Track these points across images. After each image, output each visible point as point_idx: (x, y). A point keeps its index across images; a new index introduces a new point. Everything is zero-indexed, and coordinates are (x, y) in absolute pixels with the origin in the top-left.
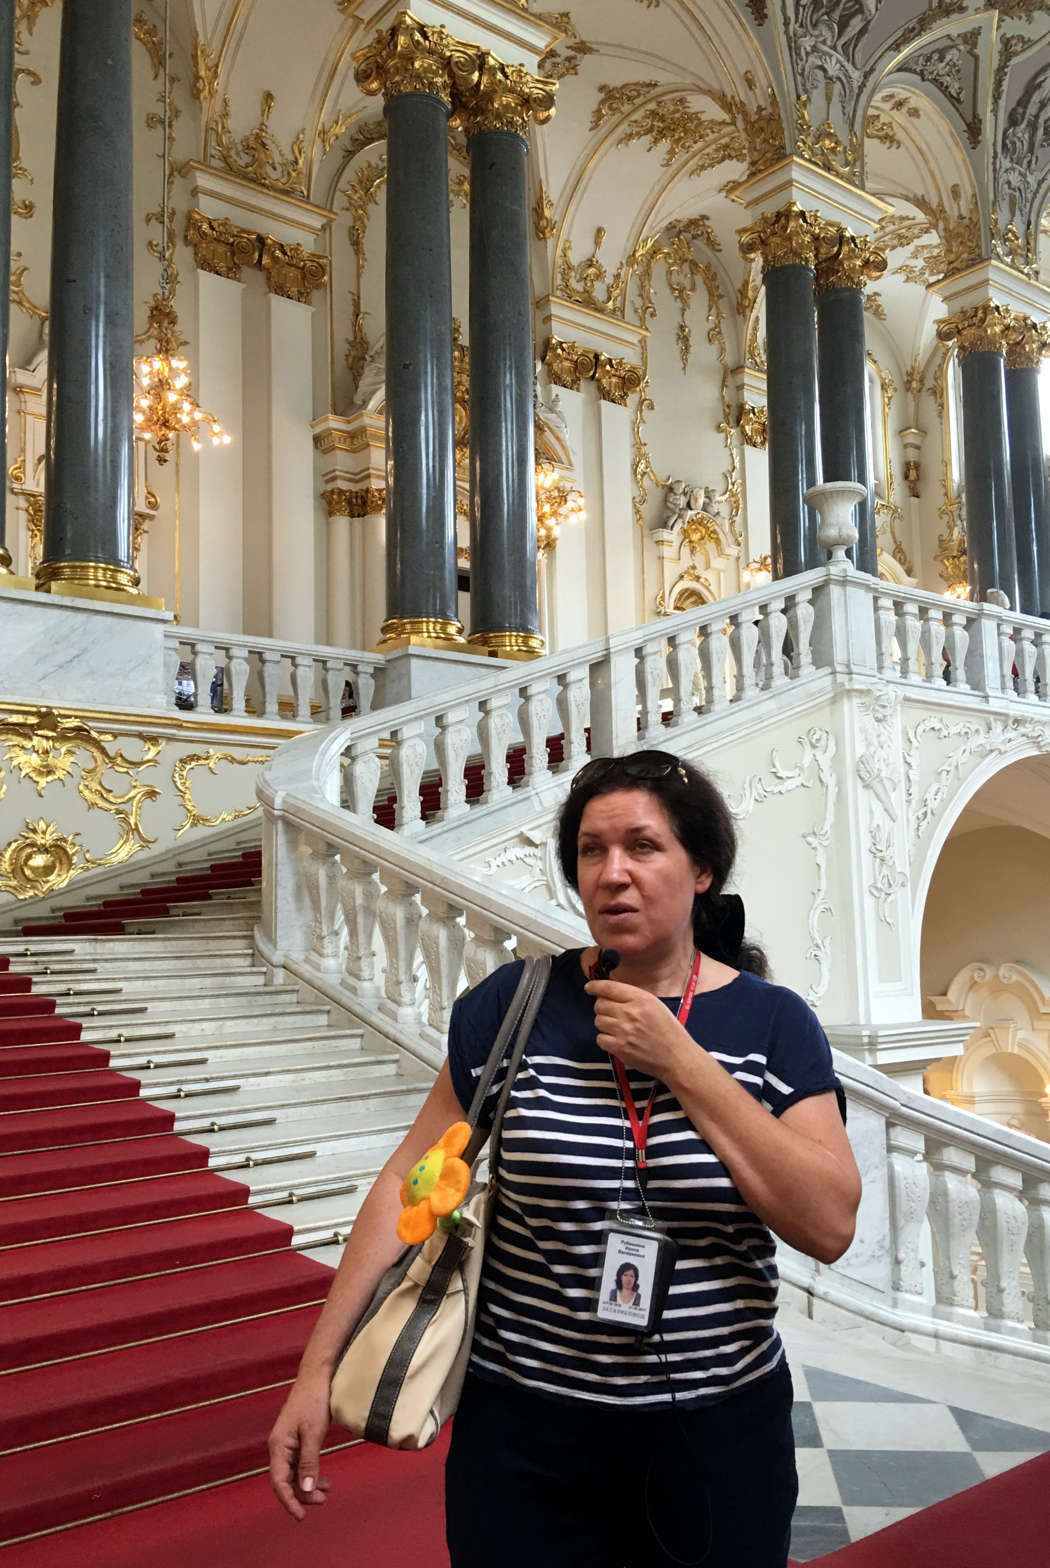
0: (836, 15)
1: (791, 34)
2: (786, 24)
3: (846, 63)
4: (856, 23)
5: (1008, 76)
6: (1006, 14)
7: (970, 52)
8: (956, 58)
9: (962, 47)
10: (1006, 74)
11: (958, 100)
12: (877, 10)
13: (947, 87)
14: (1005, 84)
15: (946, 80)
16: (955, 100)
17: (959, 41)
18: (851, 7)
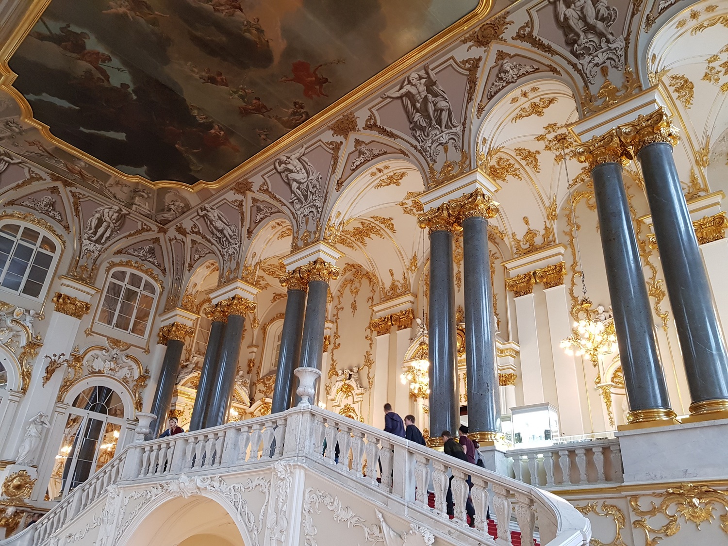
0: (434, 123)
1: (420, 148)
2: (416, 148)
3: (451, 131)
4: (445, 115)
5: (541, 39)
6: (498, 36)
7: (511, 57)
8: (511, 65)
9: (505, 61)
10: (540, 40)
11: (537, 69)
12: (448, 102)
13: (527, 72)
14: (546, 42)
15: (521, 72)
16: (536, 70)
17: (500, 62)
18: (437, 115)
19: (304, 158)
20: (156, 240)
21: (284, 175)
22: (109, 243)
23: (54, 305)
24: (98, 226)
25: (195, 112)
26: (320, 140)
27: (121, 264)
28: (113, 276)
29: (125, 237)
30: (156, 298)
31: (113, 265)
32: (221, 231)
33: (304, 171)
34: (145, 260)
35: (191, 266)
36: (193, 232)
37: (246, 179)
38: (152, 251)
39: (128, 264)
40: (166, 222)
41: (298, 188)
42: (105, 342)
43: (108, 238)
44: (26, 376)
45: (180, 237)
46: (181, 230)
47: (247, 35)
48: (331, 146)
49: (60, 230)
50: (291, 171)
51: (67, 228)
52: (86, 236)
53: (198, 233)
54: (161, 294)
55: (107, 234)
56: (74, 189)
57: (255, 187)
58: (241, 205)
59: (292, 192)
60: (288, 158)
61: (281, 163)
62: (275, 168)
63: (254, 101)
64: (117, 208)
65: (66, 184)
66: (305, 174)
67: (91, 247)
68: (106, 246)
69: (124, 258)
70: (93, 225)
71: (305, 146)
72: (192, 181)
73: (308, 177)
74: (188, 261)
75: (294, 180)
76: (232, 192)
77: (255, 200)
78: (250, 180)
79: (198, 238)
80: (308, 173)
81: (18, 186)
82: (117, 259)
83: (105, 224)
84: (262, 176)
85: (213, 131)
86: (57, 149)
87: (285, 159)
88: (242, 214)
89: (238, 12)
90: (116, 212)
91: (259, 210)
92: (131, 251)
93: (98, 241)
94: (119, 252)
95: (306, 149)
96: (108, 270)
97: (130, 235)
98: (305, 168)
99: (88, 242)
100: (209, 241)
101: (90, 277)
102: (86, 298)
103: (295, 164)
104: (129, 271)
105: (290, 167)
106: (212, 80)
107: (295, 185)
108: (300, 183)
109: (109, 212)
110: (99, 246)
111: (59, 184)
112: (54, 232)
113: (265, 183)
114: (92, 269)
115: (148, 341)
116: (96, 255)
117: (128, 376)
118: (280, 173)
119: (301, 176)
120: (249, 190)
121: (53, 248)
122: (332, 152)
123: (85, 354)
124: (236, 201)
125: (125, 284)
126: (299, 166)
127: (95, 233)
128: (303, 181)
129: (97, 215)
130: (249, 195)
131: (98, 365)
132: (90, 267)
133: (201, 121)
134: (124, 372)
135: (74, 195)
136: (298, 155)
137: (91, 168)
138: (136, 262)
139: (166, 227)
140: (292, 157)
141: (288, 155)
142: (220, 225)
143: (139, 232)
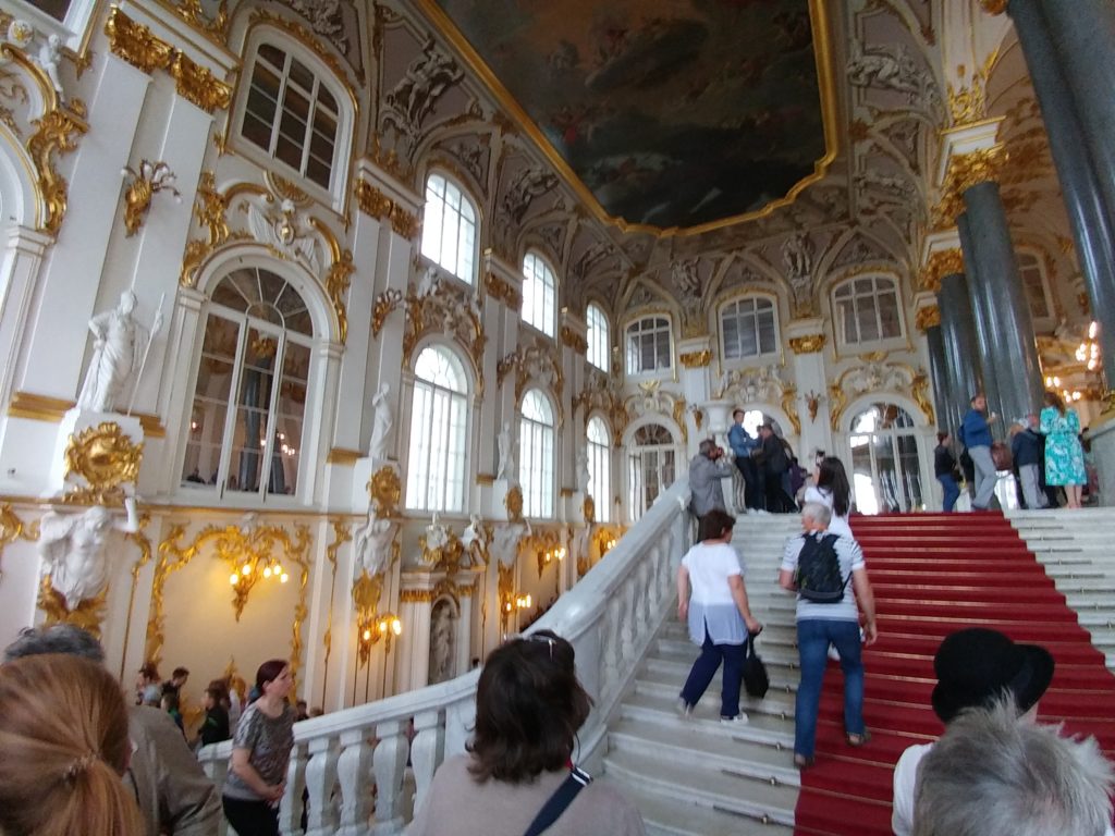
19: (868, 47)
20: (858, 236)
21: (874, 83)
22: (814, 270)
23: (792, 351)
24: (794, 262)
25: (725, 126)
26: (856, 14)
27: (839, 280)
28: (837, 295)
29: (826, 253)
30: (897, 289)
31: (832, 285)
32: (894, 186)
33: (885, 59)
34: (863, 260)
35: (908, 239)
36: (878, 206)
37: (851, 122)
38: (863, 248)
39: (847, 275)
40: (845, 216)
41: (901, 81)
42: (859, 362)
43: (811, 265)
44: (795, 420)
45: (873, 217)
46: (866, 212)
47: (658, 36)
48: (874, 6)
49: (765, 285)
50: (876, 73)
51: (771, 280)
52: (790, 277)
53: (881, 203)
54: (901, 282)
55: (808, 263)
56: (750, 248)
57: (869, 121)
58: (880, 149)
59: (901, 91)
60: (855, 64)
61: (856, 75)
62: (859, 86)
63: (745, 66)
64: (794, 237)
65: (741, 249)
66: (891, 61)
67: (801, 282)
68: (813, 273)
69: (841, 272)
70: (789, 263)
71: (852, 34)
72: (809, 170)
73: (895, 60)
74: (901, 235)
75: (890, 77)
76: (856, 145)
77: (885, 132)
78: (855, 119)
79: (886, 208)
80: (889, 56)
81: (714, 275)
82: (833, 277)
83: (798, 256)
84: (859, 104)
85: (758, 122)
86: (704, 235)
87: (852, 69)
88: (889, 154)
89: (628, 35)
90: (797, 240)
91: (901, 136)
92: (841, 261)
93: (804, 273)
94: (830, 270)
95: (857, 37)
96: (829, 293)
97: (829, 249)
98: (882, 55)
99: (795, 280)
100: (895, 204)
101: (813, 309)
102: (819, 331)
103: (870, 63)
104: (851, 281)
105: (869, 69)
106: (695, 94)
107: (894, 81)
108: (896, 74)
109: (792, 243)
110: (807, 278)
111: (734, 254)
112: (763, 290)
113: (871, 109)
114: (812, 302)
115: (909, 338)
116: (809, 286)
117: (900, 383)
118: (869, 85)
119: (889, 67)
120: (866, 128)
121: (769, 304)
122: (881, 10)
123: (841, 380)
124: (871, 149)
125: (854, 296)
126: (874, 59)
127: (796, 268)
128: (896, 70)
129: (786, 254)
130: (874, 131)
131: (859, 385)
132: (809, 300)
133: (739, 126)
134: (892, 381)
135: (754, 251)
136: (858, 53)
137: (736, 227)
138: (855, 268)
139: (852, 218)
140: (858, 58)
141: (851, 62)
142: (886, 181)
143: (835, 240)
